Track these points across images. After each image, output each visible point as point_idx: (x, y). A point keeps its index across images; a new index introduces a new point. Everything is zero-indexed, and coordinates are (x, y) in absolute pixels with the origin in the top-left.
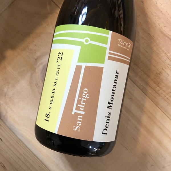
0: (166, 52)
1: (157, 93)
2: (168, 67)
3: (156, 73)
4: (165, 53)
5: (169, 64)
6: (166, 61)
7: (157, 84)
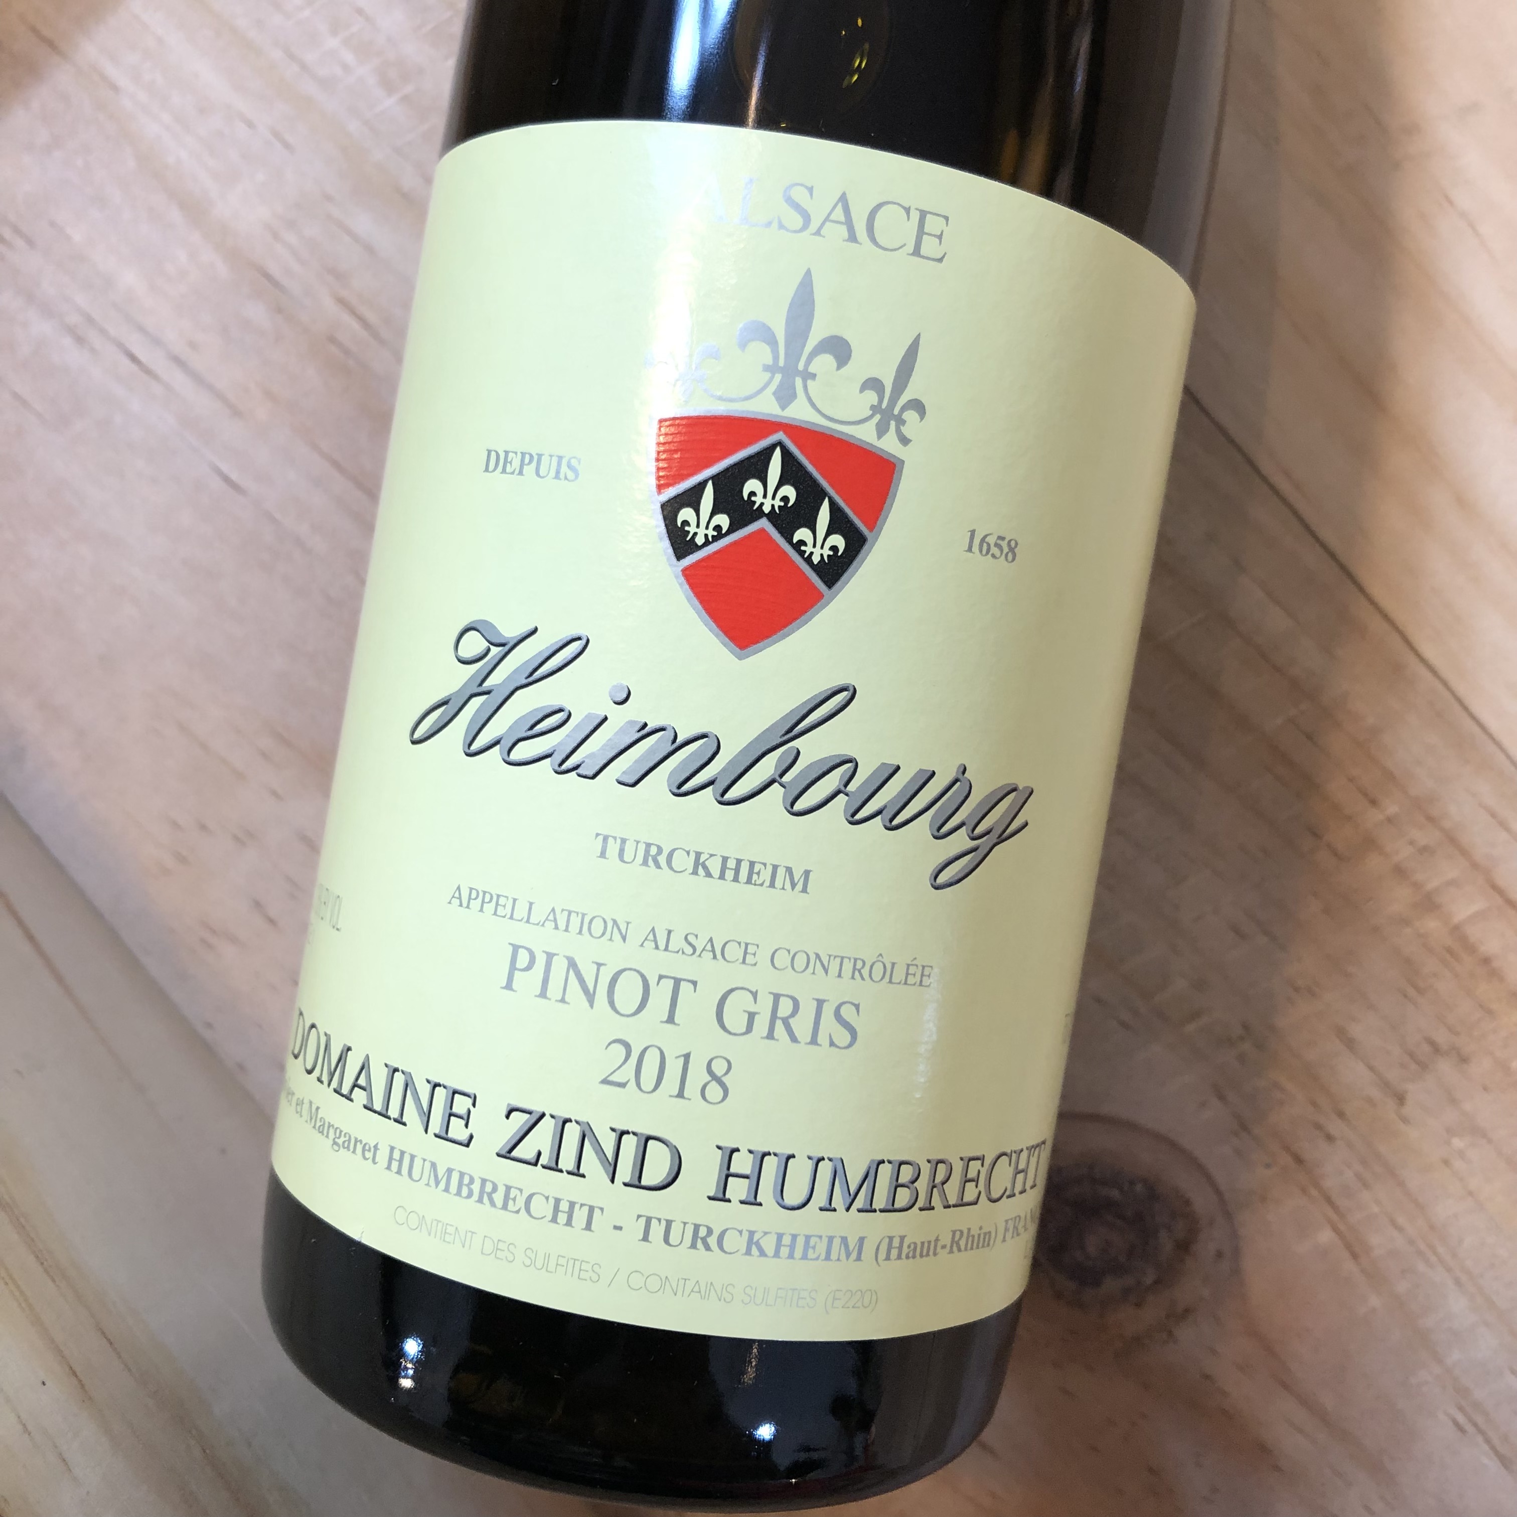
0: (1349, 1266)
1: (1475, 866)
2: (1341, 1115)
3: (1464, 1060)
4: (1355, 1256)
5: (1330, 1138)
6: (1358, 1176)
7: (1471, 949)
